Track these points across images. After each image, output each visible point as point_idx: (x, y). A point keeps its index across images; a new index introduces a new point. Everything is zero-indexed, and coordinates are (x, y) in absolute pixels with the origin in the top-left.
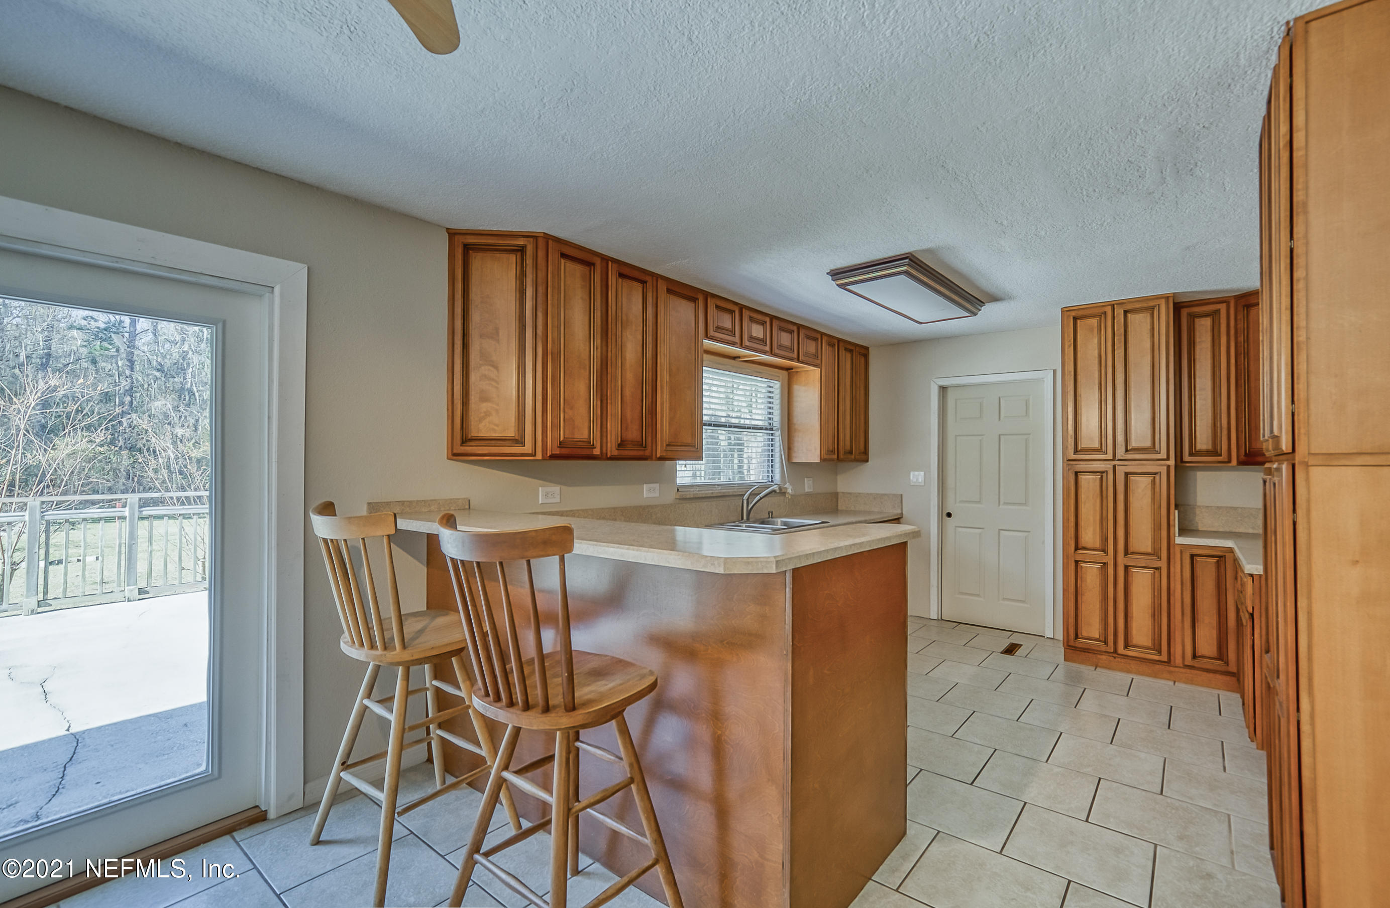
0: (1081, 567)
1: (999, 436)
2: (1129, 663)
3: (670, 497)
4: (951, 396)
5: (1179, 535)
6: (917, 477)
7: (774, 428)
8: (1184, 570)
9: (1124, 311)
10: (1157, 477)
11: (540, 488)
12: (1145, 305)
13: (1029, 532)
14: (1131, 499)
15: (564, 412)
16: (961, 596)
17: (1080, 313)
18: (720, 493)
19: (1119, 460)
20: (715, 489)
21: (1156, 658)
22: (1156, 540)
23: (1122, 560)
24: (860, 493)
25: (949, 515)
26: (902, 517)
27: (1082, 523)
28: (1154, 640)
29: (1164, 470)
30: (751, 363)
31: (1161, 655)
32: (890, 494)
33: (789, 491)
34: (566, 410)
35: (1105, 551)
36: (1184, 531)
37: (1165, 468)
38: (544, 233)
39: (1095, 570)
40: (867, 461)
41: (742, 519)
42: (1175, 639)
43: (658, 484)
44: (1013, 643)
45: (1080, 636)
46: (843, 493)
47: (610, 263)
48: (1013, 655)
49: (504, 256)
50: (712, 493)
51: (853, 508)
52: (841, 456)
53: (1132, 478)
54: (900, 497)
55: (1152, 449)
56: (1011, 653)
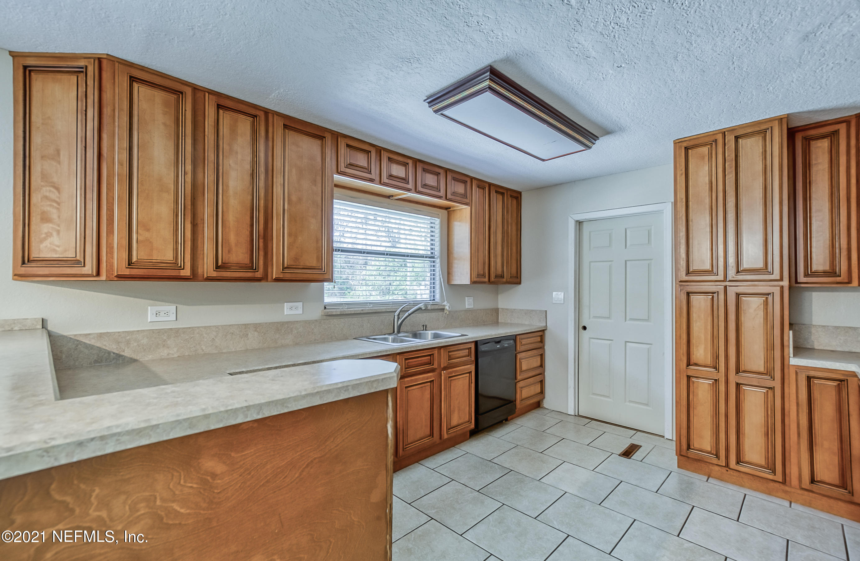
0: (693, 382)
1: (626, 261)
2: (742, 478)
3: (315, 313)
4: (586, 228)
5: (795, 355)
6: (558, 296)
7: (436, 257)
8: (800, 391)
9: (735, 137)
10: (770, 298)
11: (149, 307)
12: (757, 129)
13: (651, 344)
14: (743, 319)
15: (137, 233)
16: (594, 397)
17: (691, 143)
18: (371, 309)
19: (730, 281)
20: (367, 307)
21: (771, 477)
22: (769, 359)
23: (733, 378)
24: (514, 309)
25: (585, 328)
26: (546, 330)
27: (693, 341)
28: (767, 458)
29: (777, 291)
30: (401, 200)
31: (775, 475)
32: (537, 310)
33: (447, 308)
34: (139, 231)
35: (716, 368)
36: (799, 350)
37: (779, 288)
38: (107, 55)
39: (707, 386)
40: (520, 283)
41: (394, 332)
42: (790, 460)
43: (301, 303)
44: (633, 444)
45: (692, 447)
46: (502, 309)
47: (207, 94)
48: (630, 458)
49: (65, 77)
50: (362, 310)
51: (509, 321)
52: (492, 279)
53: (744, 299)
54: (545, 313)
55: (765, 270)
56: (628, 456)
